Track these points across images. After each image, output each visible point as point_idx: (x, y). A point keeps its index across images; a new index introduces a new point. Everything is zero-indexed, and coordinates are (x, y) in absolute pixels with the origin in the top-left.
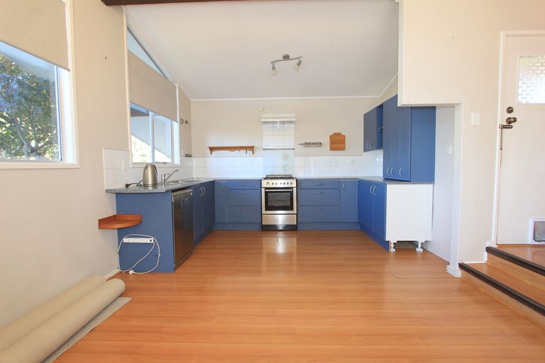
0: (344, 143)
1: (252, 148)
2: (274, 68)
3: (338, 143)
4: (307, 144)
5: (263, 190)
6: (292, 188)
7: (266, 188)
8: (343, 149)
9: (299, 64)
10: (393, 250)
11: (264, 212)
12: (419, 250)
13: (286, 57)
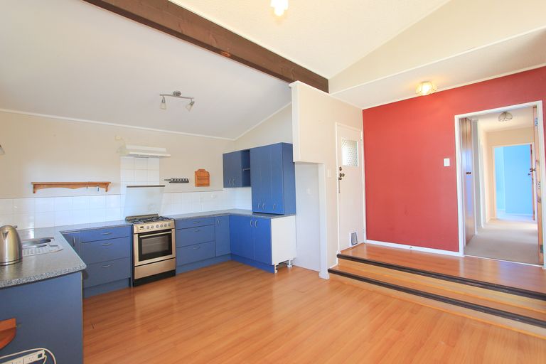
0: (208, 179)
1: (105, 185)
2: (163, 102)
3: (202, 179)
4: (174, 181)
5: (136, 237)
6: (170, 230)
7: (140, 234)
8: (208, 185)
9: (192, 104)
10: (276, 272)
11: (137, 263)
12: (289, 266)
13: (177, 94)
